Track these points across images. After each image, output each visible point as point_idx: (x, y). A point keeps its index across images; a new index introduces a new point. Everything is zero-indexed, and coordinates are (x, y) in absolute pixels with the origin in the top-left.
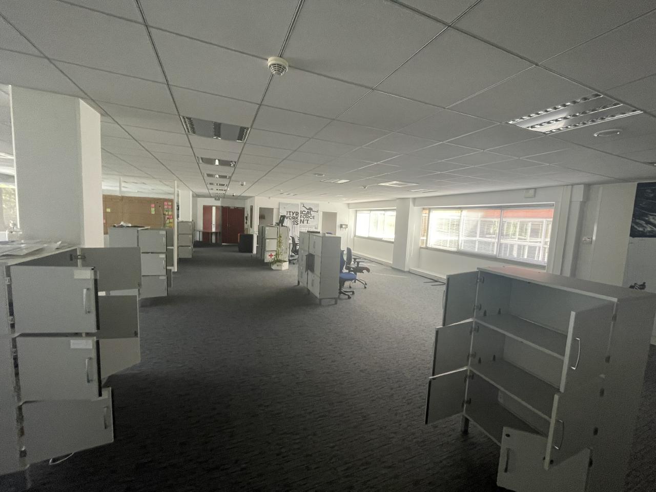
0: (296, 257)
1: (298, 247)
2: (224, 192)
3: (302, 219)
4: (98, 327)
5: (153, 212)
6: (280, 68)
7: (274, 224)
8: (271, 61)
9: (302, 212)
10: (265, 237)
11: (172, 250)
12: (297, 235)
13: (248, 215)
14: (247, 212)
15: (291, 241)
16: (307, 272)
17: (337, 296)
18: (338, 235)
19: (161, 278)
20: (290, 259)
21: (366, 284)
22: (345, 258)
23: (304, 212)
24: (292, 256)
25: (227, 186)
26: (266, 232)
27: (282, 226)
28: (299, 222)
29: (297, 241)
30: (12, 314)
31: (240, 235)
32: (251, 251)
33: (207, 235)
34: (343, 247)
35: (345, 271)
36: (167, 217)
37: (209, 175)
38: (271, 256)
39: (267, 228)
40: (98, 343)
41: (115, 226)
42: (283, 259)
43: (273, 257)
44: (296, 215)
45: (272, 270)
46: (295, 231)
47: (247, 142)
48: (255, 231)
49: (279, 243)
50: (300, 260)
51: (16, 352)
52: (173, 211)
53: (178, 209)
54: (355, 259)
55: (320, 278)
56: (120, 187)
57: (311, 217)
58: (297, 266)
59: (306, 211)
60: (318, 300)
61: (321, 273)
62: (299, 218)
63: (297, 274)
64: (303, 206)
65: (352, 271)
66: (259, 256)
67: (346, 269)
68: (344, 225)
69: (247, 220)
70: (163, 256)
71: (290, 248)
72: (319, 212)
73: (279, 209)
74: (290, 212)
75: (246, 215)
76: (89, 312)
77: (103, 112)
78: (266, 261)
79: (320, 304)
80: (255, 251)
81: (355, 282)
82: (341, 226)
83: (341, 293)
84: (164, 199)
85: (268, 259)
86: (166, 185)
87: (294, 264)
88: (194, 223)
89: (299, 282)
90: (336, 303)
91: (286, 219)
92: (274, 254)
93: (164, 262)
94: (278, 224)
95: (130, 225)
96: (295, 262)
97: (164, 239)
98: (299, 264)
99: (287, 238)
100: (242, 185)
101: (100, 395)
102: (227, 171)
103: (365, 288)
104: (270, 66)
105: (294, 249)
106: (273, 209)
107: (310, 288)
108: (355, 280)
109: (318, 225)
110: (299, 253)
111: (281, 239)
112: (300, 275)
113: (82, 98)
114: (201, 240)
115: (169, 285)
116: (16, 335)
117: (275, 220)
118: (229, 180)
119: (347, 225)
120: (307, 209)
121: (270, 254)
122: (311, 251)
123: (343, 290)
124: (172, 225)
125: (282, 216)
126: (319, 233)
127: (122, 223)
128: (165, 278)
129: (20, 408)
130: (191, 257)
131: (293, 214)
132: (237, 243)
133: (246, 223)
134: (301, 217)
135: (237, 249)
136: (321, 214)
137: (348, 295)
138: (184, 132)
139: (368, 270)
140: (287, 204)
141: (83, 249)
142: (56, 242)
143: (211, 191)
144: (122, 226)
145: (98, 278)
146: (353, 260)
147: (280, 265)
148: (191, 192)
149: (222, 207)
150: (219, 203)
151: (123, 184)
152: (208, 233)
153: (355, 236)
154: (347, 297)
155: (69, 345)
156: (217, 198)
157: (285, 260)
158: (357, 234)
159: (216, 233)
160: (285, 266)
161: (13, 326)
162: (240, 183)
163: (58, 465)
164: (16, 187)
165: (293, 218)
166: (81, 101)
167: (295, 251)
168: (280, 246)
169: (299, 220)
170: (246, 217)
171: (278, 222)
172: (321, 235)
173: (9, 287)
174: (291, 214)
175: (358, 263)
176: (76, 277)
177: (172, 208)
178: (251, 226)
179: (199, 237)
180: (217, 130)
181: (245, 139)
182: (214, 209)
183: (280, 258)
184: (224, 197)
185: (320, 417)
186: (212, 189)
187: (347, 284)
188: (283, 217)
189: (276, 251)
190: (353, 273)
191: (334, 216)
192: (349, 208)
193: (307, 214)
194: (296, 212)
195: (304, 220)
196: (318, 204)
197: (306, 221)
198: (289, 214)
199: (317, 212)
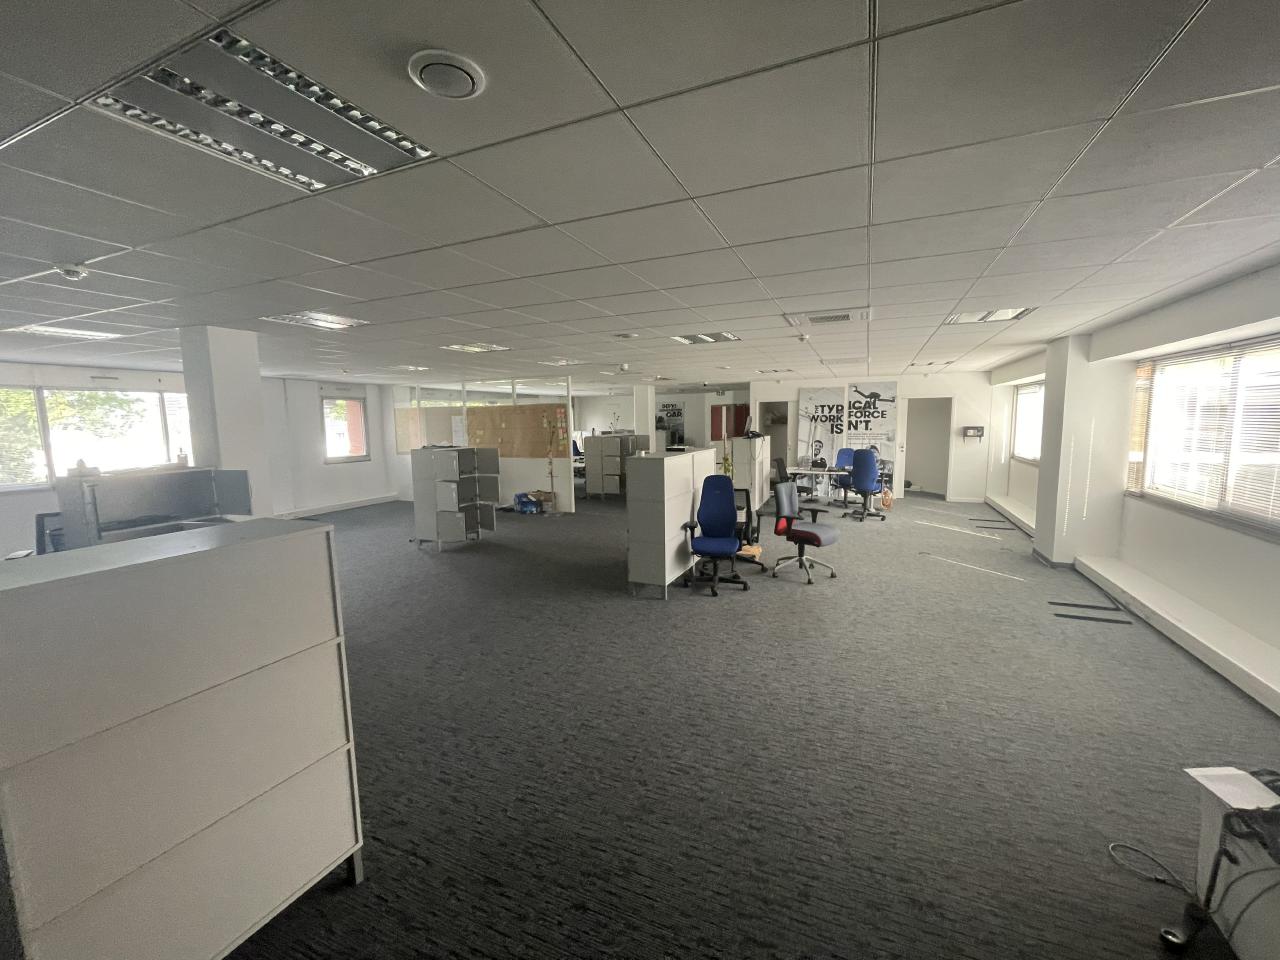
3: (853, 419)
9: (851, 406)
23: (857, 405)
28: (845, 428)
36: (561, 431)
44: (837, 410)
57: (876, 414)
59: (864, 400)
62: (845, 419)
64: (856, 391)
68: (972, 428)
72: (899, 400)
73: (798, 402)
74: (823, 407)
82: (965, 432)
91: (812, 423)
106: (786, 403)
109: (894, 431)
119: (982, 428)
120: (866, 397)
124: (566, 441)
131: (831, 409)
134: (850, 416)
136: (902, 407)
140: (817, 390)
148: (651, 387)
153: (1013, 457)
158: (1016, 454)
165: (830, 419)
169: (846, 424)
174: (826, 409)
191: (943, 406)
192: (990, 383)
193: (865, 407)
194: (838, 406)
195: (857, 422)
196: (895, 383)
197: (864, 424)
198: (820, 409)
199: (893, 401)
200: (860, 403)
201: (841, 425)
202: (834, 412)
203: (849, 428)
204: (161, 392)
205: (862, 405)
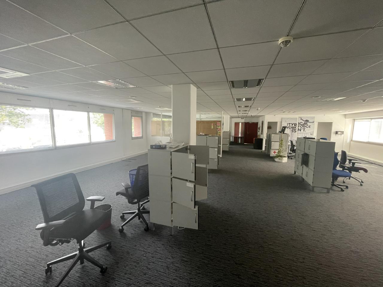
0: (294, 154)
1: (295, 148)
2: (246, 114)
3: (300, 128)
4: (195, 180)
5: (212, 128)
6: (286, 43)
7: (278, 132)
8: (280, 41)
9: (299, 123)
10: (271, 140)
11: (220, 146)
12: (294, 139)
13: (260, 127)
14: (260, 125)
15: (290, 144)
16: (302, 166)
17: (330, 187)
18: (332, 140)
19: (215, 160)
20: (289, 155)
21: (362, 182)
22: (339, 158)
23: (301, 123)
24: (290, 153)
25: (249, 111)
26: (272, 137)
27: (284, 133)
28: (297, 130)
29: (294, 143)
30: (171, 169)
31: (255, 139)
32: (261, 148)
33: (236, 138)
34: (338, 149)
35: (338, 168)
36: (218, 130)
37: (239, 107)
38: (275, 152)
39: (273, 135)
40: (195, 186)
41: (198, 135)
42: (283, 155)
43: (276, 153)
44: (295, 125)
45: (275, 161)
46: (294, 137)
47: (263, 86)
48: (264, 137)
49: (281, 145)
50: (297, 156)
51: (172, 183)
52: (221, 127)
53: (223, 125)
54: (350, 160)
55: (314, 172)
56: (200, 116)
57: (307, 127)
58: (294, 160)
59: (303, 122)
60: (311, 187)
61: (314, 168)
62: (297, 128)
63: (294, 166)
64: (301, 119)
65: (346, 169)
66: (267, 152)
67: (340, 167)
68: (339, 132)
69: (259, 129)
70: (216, 149)
71: (289, 148)
72: (315, 122)
73: (281, 122)
74: (290, 124)
75: (259, 127)
76: (193, 173)
77: (198, 87)
78: (271, 156)
79: (313, 191)
80: (264, 149)
81: (349, 179)
82: (337, 133)
83: (333, 185)
84: (217, 121)
85: (272, 154)
86: (218, 114)
87: (292, 159)
88: (230, 133)
89: (295, 172)
90: (328, 192)
91: (286, 128)
92: (277, 151)
93: (217, 153)
94: (280, 132)
95: (204, 134)
96: (292, 157)
97: (217, 141)
98: (296, 160)
99: (287, 141)
100: (258, 110)
101: (195, 208)
102: (249, 103)
103: (361, 185)
104: (280, 43)
105: (292, 149)
106: (277, 122)
107: (304, 177)
108: (350, 177)
109: (313, 132)
110: (296, 152)
111: (283, 142)
112: (297, 167)
113: (192, 83)
114: (233, 141)
115: (218, 164)
116: (172, 177)
117: (278, 129)
118: (250, 108)
119: (343, 132)
120: (304, 121)
121: (274, 151)
122: (307, 152)
123: (336, 183)
124: (220, 133)
125: (283, 127)
126: (314, 138)
127: (201, 134)
128: (217, 160)
129: (172, 204)
130: (228, 150)
131: (292, 125)
132: (253, 143)
133: (259, 131)
134: (298, 127)
135: (253, 147)
136: (316, 125)
137: (342, 189)
138: (229, 88)
139: (366, 171)
140: (288, 118)
141: (190, 146)
142: (182, 143)
143: (239, 115)
144: (201, 135)
145: (196, 159)
146: (348, 161)
147: (281, 159)
148: (229, 116)
149: (245, 122)
150: (243, 121)
151: (201, 115)
152: (237, 137)
153: (352, 140)
154: (340, 189)
155: (186, 185)
156: (242, 118)
157: (285, 156)
158: (353, 139)
159: (241, 137)
160: (285, 160)
161: (171, 173)
162: (256, 109)
163: (181, 230)
164: (172, 120)
165: (292, 128)
166: (191, 85)
167: (293, 150)
168: (281, 147)
170: (259, 128)
171: (281, 131)
172: (315, 140)
173: (171, 159)
174: (291, 125)
175: (354, 164)
176: (189, 158)
177: (221, 125)
178: (262, 134)
179: (232, 139)
180: (246, 83)
181: (261, 85)
182: (240, 124)
183: (281, 154)
184: (246, 117)
185: (309, 268)
186: (240, 114)
187: (340, 179)
188: (285, 128)
189: (278, 150)
190: (347, 171)
191: (330, 125)
192: (345, 118)
193: (304, 124)
194: (295, 124)
195: (301, 129)
196: (314, 117)
197: (303, 129)
198: (289, 125)
199: (313, 123)
200: (302, 123)
201: (296, 130)
202: (293, 125)
203: (298, 131)
204: (88, 112)
205: (303, 124)
